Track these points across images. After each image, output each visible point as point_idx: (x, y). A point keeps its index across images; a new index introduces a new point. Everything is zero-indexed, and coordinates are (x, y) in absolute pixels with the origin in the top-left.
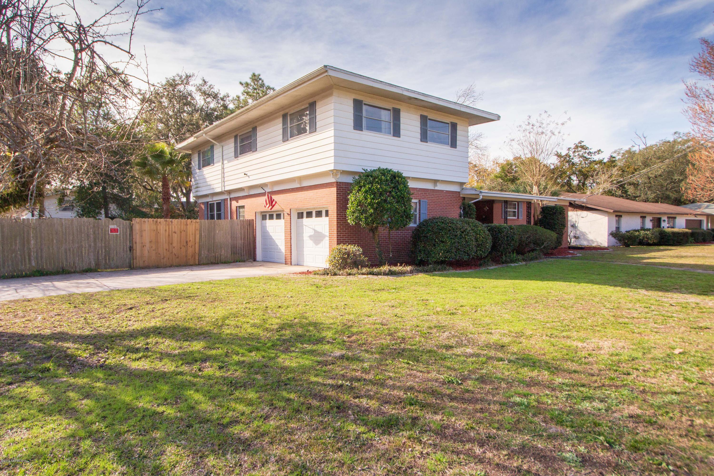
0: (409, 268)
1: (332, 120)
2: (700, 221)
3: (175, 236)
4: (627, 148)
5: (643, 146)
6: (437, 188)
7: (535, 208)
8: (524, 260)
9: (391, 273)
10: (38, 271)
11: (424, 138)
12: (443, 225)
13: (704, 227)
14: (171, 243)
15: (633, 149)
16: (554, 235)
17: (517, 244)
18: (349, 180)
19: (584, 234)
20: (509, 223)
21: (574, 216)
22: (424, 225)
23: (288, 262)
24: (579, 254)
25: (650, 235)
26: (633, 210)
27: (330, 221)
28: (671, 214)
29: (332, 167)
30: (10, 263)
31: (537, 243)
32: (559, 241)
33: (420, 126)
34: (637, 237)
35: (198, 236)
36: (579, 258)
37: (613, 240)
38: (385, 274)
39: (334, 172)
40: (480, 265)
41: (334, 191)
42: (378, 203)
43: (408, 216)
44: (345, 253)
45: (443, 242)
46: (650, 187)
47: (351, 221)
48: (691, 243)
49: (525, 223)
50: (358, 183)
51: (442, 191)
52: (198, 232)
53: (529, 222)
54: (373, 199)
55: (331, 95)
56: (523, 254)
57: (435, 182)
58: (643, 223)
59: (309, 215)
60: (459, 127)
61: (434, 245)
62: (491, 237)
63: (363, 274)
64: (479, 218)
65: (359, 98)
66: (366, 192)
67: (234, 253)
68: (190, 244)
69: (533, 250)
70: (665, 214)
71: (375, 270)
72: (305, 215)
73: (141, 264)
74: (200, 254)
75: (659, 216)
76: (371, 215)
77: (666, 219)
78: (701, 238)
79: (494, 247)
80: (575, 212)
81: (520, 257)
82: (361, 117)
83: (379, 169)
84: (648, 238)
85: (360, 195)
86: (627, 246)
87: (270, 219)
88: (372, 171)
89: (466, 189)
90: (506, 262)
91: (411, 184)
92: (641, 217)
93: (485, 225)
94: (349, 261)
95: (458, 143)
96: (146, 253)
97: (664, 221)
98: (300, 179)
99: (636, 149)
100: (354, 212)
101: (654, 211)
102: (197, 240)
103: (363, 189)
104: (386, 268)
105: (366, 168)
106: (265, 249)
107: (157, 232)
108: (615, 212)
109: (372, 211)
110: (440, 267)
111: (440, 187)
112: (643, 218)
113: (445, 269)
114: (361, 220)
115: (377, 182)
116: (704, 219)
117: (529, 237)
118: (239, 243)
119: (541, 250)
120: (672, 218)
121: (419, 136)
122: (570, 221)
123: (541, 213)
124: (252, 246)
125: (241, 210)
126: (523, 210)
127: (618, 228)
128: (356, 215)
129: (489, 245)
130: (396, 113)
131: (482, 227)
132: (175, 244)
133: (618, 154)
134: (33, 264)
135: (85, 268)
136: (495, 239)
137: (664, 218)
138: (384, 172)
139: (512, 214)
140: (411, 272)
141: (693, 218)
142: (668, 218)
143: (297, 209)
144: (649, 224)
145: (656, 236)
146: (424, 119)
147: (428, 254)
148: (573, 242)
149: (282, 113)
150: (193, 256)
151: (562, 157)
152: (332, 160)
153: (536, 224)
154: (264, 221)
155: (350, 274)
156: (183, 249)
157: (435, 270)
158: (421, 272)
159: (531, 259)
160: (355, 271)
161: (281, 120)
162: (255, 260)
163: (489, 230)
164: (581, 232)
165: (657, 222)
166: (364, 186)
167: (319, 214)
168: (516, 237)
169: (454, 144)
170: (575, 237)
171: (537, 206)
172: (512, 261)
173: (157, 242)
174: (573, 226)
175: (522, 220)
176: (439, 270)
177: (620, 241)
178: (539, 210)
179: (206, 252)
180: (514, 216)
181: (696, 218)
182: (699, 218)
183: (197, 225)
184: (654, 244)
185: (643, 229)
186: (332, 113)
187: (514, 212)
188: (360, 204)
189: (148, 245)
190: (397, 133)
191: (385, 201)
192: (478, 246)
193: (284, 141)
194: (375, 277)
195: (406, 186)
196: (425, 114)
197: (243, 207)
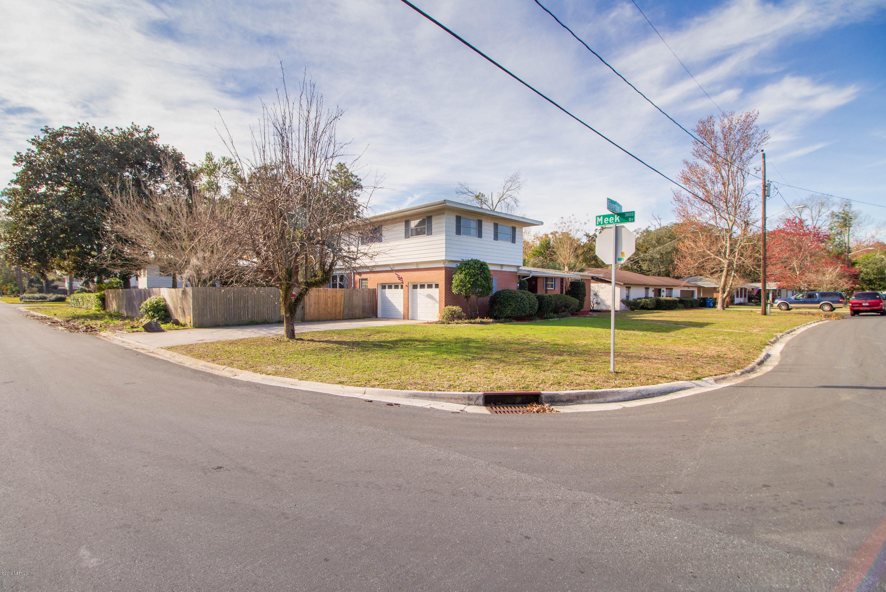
0: (491, 320)
1: (444, 229)
2: (693, 292)
3: (329, 299)
4: (645, 229)
5: (658, 227)
6: (503, 270)
7: (566, 283)
8: (558, 317)
9: (482, 323)
10: (252, 322)
11: (496, 238)
12: (510, 295)
13: (696, 297)
14: (326, 304)
15: (650, 229)
16: (577, 301)
17: (554, 307)
18: (454, 265)
19: (603, 301)
20: (549, 293)
21: (596, 287)
22: (498, 293)
23: (406, 317)
24: (595, 314)
25: (649, 302)
26: (638, 283)
27: (440, 292)
28: (669, 286)
29: (444, 258)
30: (237, 316)
31: (566, 306)
32: (581, 305)
33: (493, 230)
34: (640, 303)
35: (343, 300)
36: (594, 317)
37: (623, 305)
38: (478, 323)
39: (444, 261)
40: (531, 320)
41: (443, 272)
42: (473, 281)
43: (490, 289)
44: (453, 311)
45: (510, 305)
46: (662, 262)
47: (455, 291)
48: (682, 308)
49: (559, 293)
50: (460, 268)
51: (506, 271)
52: (343, 297)
53: (562, 292)
54: (470, 278)
55: (443, 213)
56: (557, 313)
57: (502, 266)
58: (647, 293)
59: (422, 286)
60: (517, 230)
61: (505, 307)
62: (538, 302)
63: (465, 323)
64: (529, 290)
65: (459, 215)
66: (466, 274)
67: (364, 312)
68: (338, 305)
69: (564, 311)
70: (663, 286)
71: (472, 321)
72: (419, 286)
73: (309, 318)
74: (343, 312)
75: (659, 288)
76: (469, 288)
77: (665, 290)
78: (689, 305)
79: (539, 308)
80: (597, 284)
81: (555, 315)
82: (460, 226)
83: (472, 260)
84: (647, 304)
85: (462, 276)
86: (633, 310)
87: (388, 288)
88: (468, 261)
89: (521, 270)
90: (547, 318)
91: (491, 268)
92: (645, 288)
93: (534, 294)
94: (456, 316)
95: (516, 240)
96: (312, 311)
97: (663, 291)
98: (417, 263)
99: (652, 229)
100: (458, 286)
101: (655, 284)
102: (342, 303)
103: (464, 272)
104: (478, 320)
105: (463, 258)
106: (384, 309)
107: (319, 297)
108: (625, 284)
109: (469, 286)
110: (508, 320)
111: (505, 269)
112: (647, 289)
113: (511, 321)
114: (462, 291)
115: (472, 269)
116: (696, 290)
117: (561, 302)
118: (367, 304)
119: (569, 311)
120: (670, 289)
121: (493, 236)
122: (593, 291)
123: (570, 285)
124: (375, 307)
125: (363, 281)
126: (558, 283)
127: (628, 297)
128: (459, 288)
129: (536, 307)
130: (480, 223)
131: (532, 295)
132: (329, 305)
133: (638, 233)
134: (250, 317)
135: (278, 320)
136: (540, 304)
137: (664, 289)
138: (476, 262)
139: (550, 285)
140: (493, 322)
141: (686, 289)
142: (666, 289)
143: (412, 283)
144: (651, 294)
145: (653, 303)
146: (496, 226)
147: (501, 312)
148: (596, 307)
149: (405, 219)
150: (340, 313)
151: (590, 237)
152: (444, 254)
153: (566, 294)
154: (384, 290)
155: (458, 323)
156: (334, 309)
157: (505, 322)
158: (498, 322)
159: (563, 317)
160: (460, 321)
161: (404, 223)
162: (377, 317)
163: (537, 298)
164: (601, 300)
165: (658, 292)
166: (464, 270)
167: (430, 286)
168: (553, 302)
169: (514, 241)
170: (597, 303)
171: (567, 280)
172: (551, 318)
173: (318, 303)
174: (595, 295)
175: (557, 291)
176: (508, 322)
177: (627, 306)
178: (569, 284)
179: (347, 311)
180: (552, 287)
181: (688, 289)
182: (691, 289)
183: (343, 293)
184: (652, 309)
185: (646, 297)
186: (444, 225)
187: (552, 284)
188: (461, 281)
189: (313, 305)
190: (480, 235)
191: (477, 280)
192: (530, 308)
193: (406, 238)
194: (473, 325)
195: (487, 269)
196: (497, 222)
197: (366, 279)
